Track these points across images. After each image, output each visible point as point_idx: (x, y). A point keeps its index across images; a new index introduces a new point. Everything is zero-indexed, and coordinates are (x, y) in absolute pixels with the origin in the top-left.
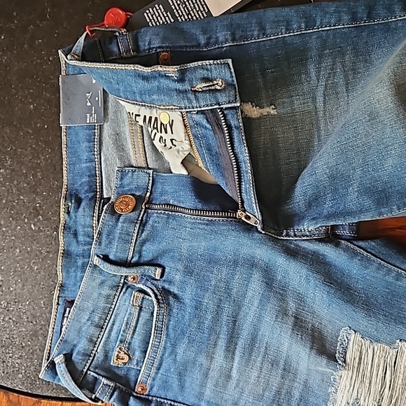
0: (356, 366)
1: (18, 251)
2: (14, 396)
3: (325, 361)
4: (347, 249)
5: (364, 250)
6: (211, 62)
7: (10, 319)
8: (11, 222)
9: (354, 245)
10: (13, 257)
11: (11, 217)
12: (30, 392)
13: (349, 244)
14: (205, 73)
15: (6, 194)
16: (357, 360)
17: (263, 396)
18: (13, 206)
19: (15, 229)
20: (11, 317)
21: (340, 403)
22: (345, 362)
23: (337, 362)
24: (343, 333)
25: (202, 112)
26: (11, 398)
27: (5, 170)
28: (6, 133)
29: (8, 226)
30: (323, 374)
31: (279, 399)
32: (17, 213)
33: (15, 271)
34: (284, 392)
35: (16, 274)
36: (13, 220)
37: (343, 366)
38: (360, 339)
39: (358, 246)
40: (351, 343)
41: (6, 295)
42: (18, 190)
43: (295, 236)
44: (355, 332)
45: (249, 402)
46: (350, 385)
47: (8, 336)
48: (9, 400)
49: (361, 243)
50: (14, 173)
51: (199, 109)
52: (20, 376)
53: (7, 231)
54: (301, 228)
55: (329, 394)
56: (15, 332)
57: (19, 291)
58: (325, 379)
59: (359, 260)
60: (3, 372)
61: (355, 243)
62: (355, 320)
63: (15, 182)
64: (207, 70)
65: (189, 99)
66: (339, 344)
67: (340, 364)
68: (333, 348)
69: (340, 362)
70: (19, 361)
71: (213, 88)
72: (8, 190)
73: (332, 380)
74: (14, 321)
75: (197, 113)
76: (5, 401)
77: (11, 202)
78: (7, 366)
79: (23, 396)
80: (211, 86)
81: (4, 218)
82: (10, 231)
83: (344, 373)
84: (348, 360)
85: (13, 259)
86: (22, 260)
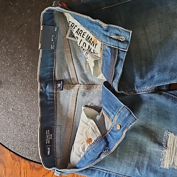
0: (172, 148)
1: (34, 102)
2: (32, 163)
3: (157, 146)
4: (165, 95)
5: (173, 95)
6: (123, 29)
7: (31, 131)
8: (32, 90)
9: (168, 93)
10: (32, 105)
11: (32, 88)
12: (39, 162)
13: (166, 93)
14: (118, 32)
15: (30, 78)
16: (172, 145)
17: (131, 164)
18: (33, 83)
19: (33, 93)
20: (32, 130)
21: (166, 165)
22: (167, 146)
23: (163, 146)
24: (166, 133)
25: (110, 47)
26: (31, 164)
27: (30, 68)
28: (30, 52)
29: (30, 91)
30: (157, 152)
31: (138, 165)
32: (34, 86)
33: (33, 111)
34: (140, 162)
35: (33, 112)
36: (32, 89)
37: (165, 148)
38: (174, 136)
39: (170, 93)
40: (169, 138)
41: (29, 121)
42: (34, 76)
43: (142, 92)
44: (171, 132)
45: (125, 167)
46: (170, 156)
47: (30, 138)
48: (30, 165)
49: (171, 92)
50: (33, 69)
51: (109, 45)
52: (35, 155)
53: (30, 94)
54: (144, 88)
55: (161, 162)
56: (33, 136)
57: (35, 119)
58: (159, 155)
59: (171, 99)
60: (28, 153)
61: (168, 92)
62: (171, 127)
63: (34, 73)
64: (120, 31)
65: (106, 39)
66: (164, 138)
67: (164, 147)
68: (161, 140)
69: (164, 146)
70: (34, 149)
71: (119, 39)
72: (31, 76)
73: (161, 155)
74: (32, 132)
75: (108, 47)
76: (29, 165)
77: (32, 81)
78: (30, 150)
79: (36, 164)
80: (119, 38)
81: (29, 88)
82: (31, 94)
83: (166, 151)
84: (168, 145)
85: (33, 106)
86: (36, 106)
